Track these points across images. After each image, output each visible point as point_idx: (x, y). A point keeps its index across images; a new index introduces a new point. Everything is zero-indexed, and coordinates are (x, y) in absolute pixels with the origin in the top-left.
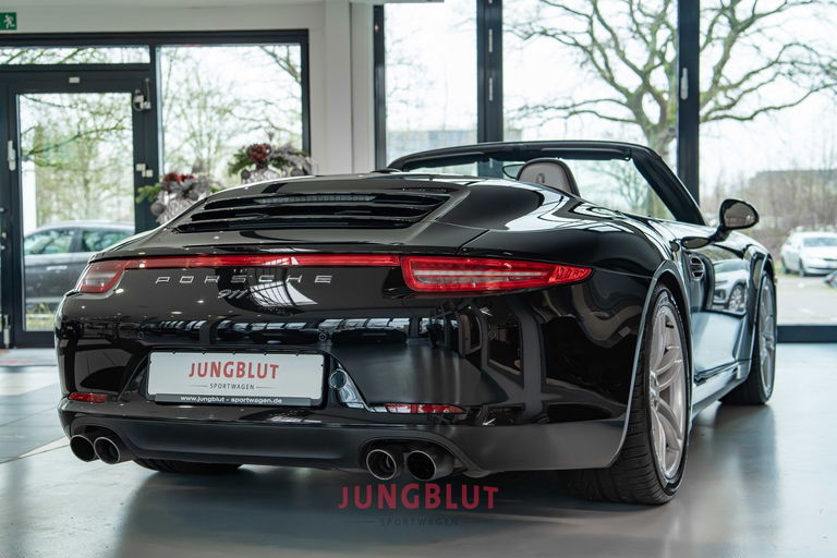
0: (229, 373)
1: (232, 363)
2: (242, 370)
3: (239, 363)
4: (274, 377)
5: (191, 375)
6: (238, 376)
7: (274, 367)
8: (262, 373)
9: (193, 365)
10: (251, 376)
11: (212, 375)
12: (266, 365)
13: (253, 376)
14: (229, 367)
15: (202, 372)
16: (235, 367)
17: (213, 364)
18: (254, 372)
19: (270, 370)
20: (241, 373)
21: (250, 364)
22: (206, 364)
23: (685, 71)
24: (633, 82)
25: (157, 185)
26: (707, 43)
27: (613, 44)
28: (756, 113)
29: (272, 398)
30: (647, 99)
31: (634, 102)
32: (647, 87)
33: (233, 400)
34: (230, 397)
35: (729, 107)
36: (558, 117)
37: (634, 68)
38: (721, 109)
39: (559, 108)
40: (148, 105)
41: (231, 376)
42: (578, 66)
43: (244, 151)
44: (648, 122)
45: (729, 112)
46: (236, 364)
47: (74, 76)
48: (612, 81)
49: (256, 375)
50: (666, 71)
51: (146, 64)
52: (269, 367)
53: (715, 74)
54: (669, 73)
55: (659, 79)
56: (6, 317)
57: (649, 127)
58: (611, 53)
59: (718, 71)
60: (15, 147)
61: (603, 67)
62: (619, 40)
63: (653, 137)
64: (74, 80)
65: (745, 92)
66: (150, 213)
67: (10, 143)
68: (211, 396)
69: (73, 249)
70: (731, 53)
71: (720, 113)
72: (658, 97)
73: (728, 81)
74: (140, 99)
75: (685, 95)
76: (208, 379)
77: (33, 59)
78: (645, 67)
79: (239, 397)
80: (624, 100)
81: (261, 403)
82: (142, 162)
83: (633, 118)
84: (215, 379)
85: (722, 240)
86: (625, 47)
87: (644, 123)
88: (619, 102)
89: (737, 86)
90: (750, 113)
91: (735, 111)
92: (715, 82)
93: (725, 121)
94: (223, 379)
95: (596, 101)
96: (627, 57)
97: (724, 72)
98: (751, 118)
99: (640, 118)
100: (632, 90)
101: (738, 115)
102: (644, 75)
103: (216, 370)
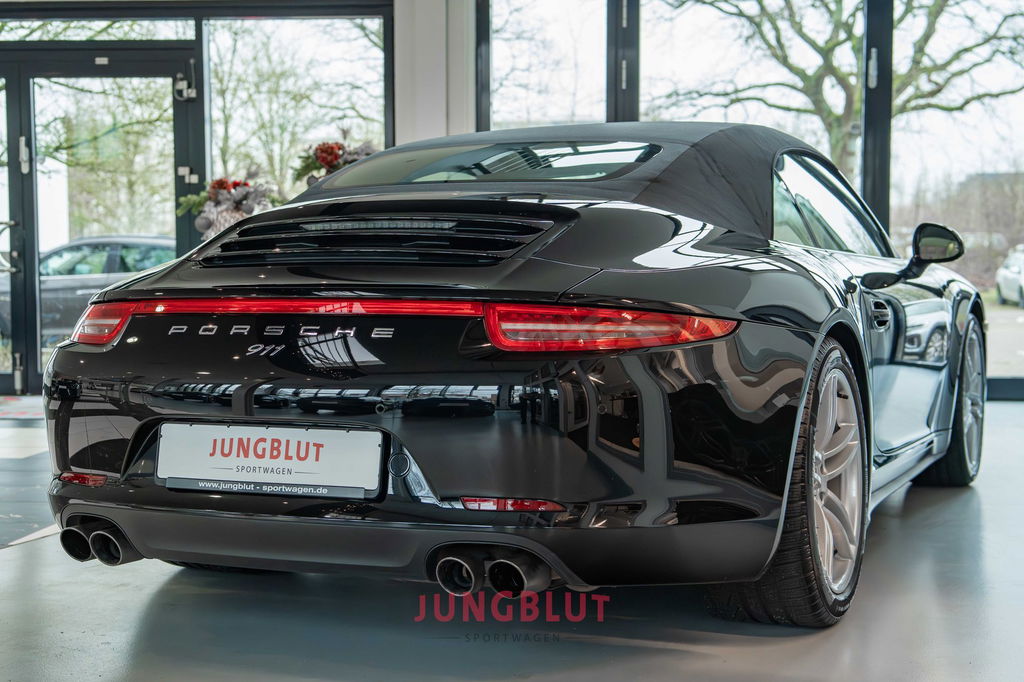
0: (260, 452)
1: (264, 440)
2: (278, 449)
3: (273, 441)
4: (317, 460)
5: (212, 455)
6: (272, 457)
7: (318, 446)
8: (302, 454)
9: (215, 441)
10: (288, 457)
11: (238, 456)
12: (308, 444)
13: (291, 458)
14: (261, 446)
15: (226, 451)
16: (267, 445)
17: (240, 441)
18: (292, 452)
19: (313, 450)
20: (275, 453)
21: (288, 441)
22: (232, 440)
23: (874, 51)
24: (811, 62)
25: (203, 194)
26: (907, 12)
27: (786, 13)
28: (967, 102)
29: (316, 487)
30: (829, 83)
31: (812, 87)
32: (829, 69)
33: (265, 488)
34: (261, 484)
35: (933, 94)
36: (716, 106)
37: (813, 44)
38: (923, 96)
39: (717, 95)
40: (193, 93)
41: (262, 456)
42: (742, 41)
43: (311, 152)
44: (830, 112)
45: (933, 101)
46: (269, 442)
47: (100, 56)
48: (784, 61)
49: (295, 458)
50: (853, 48)
51: (191, 41)
52: (311, 445)
53: (916, 52)
54: (856, 50)
55: (846, 58)
56: (17, 356)
57: (831, 119)
58: (783, 25)
59: (920, 48)
60: (29, 144)
61: (773, 42)
62: (795, 9)
63: (835, 130)
64: (102, 61)
65: (955, 75)
66: (195, 229)
67: (23, 140)
68: (237, 482)
69: (109, 268)
70: (937, 26)
71: (922, 102)
72: (842, 81)
73: (933, 61)
74: (183, 85)
75: (873, 83)
76: (234, 461)
77: (57, 34)
78: (827, 42)
79: (273, 484)
80: (800, 84)
81: (300, 492)
82: (183, 165)
83: (811, 106)
84: (242, 461)
85: (917, 276)
86: (801, 18)
87: (825, 114)
88: (793, 87)
89: (943, 67)
90: (960, 102)
91: (940, 99)
92: (916, 62)
93: (929, 112)
94: (252, 460)
95: (765, 86)
96: (805, 30)
97: (928, 50)
98: (961, 108)
99: (819, 107)
100: (810, 72)
101: (944, 103)
102: (826, 52)
103: (243, 447)
